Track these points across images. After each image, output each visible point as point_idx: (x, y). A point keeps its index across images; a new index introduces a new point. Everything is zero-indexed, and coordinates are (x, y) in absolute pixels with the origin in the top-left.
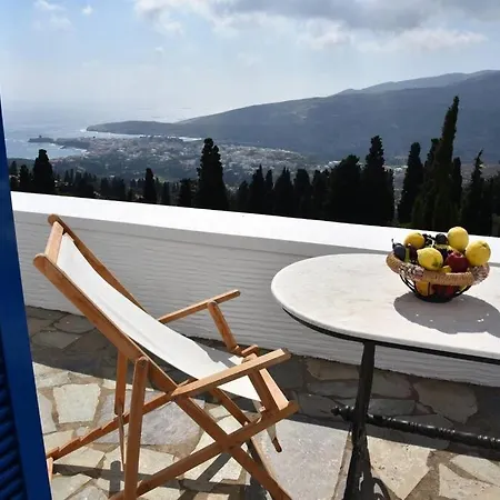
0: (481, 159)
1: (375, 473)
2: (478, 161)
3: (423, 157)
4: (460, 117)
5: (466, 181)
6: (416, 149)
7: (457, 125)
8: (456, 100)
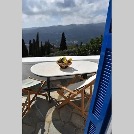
0: (42, 42)
1: (52, 97)
2: (42, 43)
3: (32, 43)
4: (39, 35)
5: (40, 46)
6: (30, 41)
7: (39, 37)
8: (38, 33)
